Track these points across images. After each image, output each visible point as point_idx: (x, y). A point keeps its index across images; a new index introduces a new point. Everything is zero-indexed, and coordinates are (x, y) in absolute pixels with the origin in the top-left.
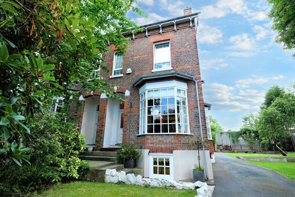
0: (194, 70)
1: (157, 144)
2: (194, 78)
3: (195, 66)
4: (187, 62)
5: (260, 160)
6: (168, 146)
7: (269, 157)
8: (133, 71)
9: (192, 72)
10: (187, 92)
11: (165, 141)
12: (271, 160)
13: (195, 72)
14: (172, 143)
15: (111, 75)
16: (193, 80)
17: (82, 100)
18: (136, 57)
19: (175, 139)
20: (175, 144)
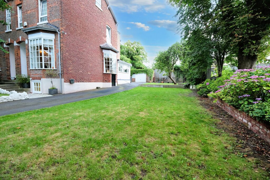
0: (59, 24)
1: (35, 75)
2: (57, 30)
3: (60, 20)
4: (55, 16)
5: (148, 87)
6: (39, 76)
7: (153, 85)
8: (28, 23)
9: (58, 25)
10: (54, 41)
11: (38, 73)
12: (154, 86)
13: (60, 25)
14: (41, 75)
15: (18, 27)
16: (56, 32)
17: (5, 47)
18: (29, 12)
19: (42, 72)
20: (42, 75)
